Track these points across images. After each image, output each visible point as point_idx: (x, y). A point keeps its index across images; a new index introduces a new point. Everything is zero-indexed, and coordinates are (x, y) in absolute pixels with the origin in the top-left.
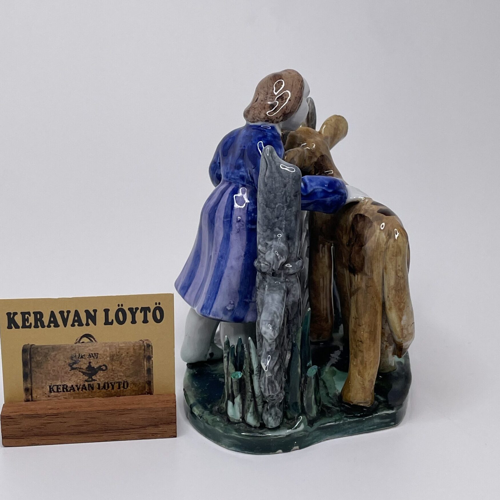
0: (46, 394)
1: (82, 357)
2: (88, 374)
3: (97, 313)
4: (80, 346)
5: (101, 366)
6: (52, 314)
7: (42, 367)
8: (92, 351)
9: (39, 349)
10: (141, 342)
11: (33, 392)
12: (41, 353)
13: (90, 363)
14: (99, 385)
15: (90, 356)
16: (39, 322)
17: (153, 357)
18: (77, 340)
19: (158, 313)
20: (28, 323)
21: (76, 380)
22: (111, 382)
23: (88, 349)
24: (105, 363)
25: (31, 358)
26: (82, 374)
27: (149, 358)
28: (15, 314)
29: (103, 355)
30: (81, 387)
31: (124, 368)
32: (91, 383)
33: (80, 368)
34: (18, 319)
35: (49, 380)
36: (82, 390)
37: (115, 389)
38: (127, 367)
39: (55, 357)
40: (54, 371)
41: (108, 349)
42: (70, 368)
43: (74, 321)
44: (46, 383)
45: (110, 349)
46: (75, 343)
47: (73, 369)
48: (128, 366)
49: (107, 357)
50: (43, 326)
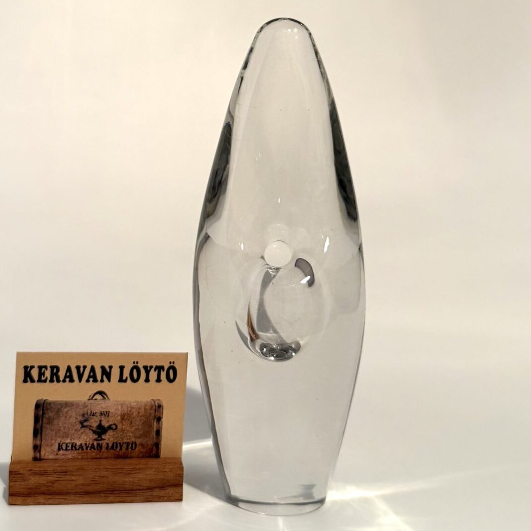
0: (54, 451)
1: (93, 415)
2: (97, 432)
3: (113, 370)
4: (93, 403)
5: (111, 425)
6: (69, 369)
7: (53, 423)
8: (104, 408)
9: (52, 405)
10: (153, 402)
11: (42, 449)
12: (54, 408)
13: (101, 421)
14: (108, 444)
15: (101, 414)
16: (55, 377)
17: (164, 418)
18: (90, 396)
19: (171, 372)
20: (44, 377)
21: (86, 438)
22: (120, 441)
23: (100, 406)
24: (115, 422)
25: (43, 414)
26: (92, 432)
27: (159, 419)
28: (32, 367)
29: (114, 414)
30: (90, 445)
31: (134, 428)
32: (101, 442)
33: (91, 426)
34: (35, 373)
35: (59, 437)
36: (90, 449)
37: (124, 449)
38: (136, 427)
39: (67, 413)
40: (65, 427)
41: (120, 408)
42: (80, 426)
43: (89, 377)
44: (56, 440)
45: (122, 407)
46: (89, 400)
47: (83, 426)
48: (138, 425)
49: (118, 416)
50: (58, 381)
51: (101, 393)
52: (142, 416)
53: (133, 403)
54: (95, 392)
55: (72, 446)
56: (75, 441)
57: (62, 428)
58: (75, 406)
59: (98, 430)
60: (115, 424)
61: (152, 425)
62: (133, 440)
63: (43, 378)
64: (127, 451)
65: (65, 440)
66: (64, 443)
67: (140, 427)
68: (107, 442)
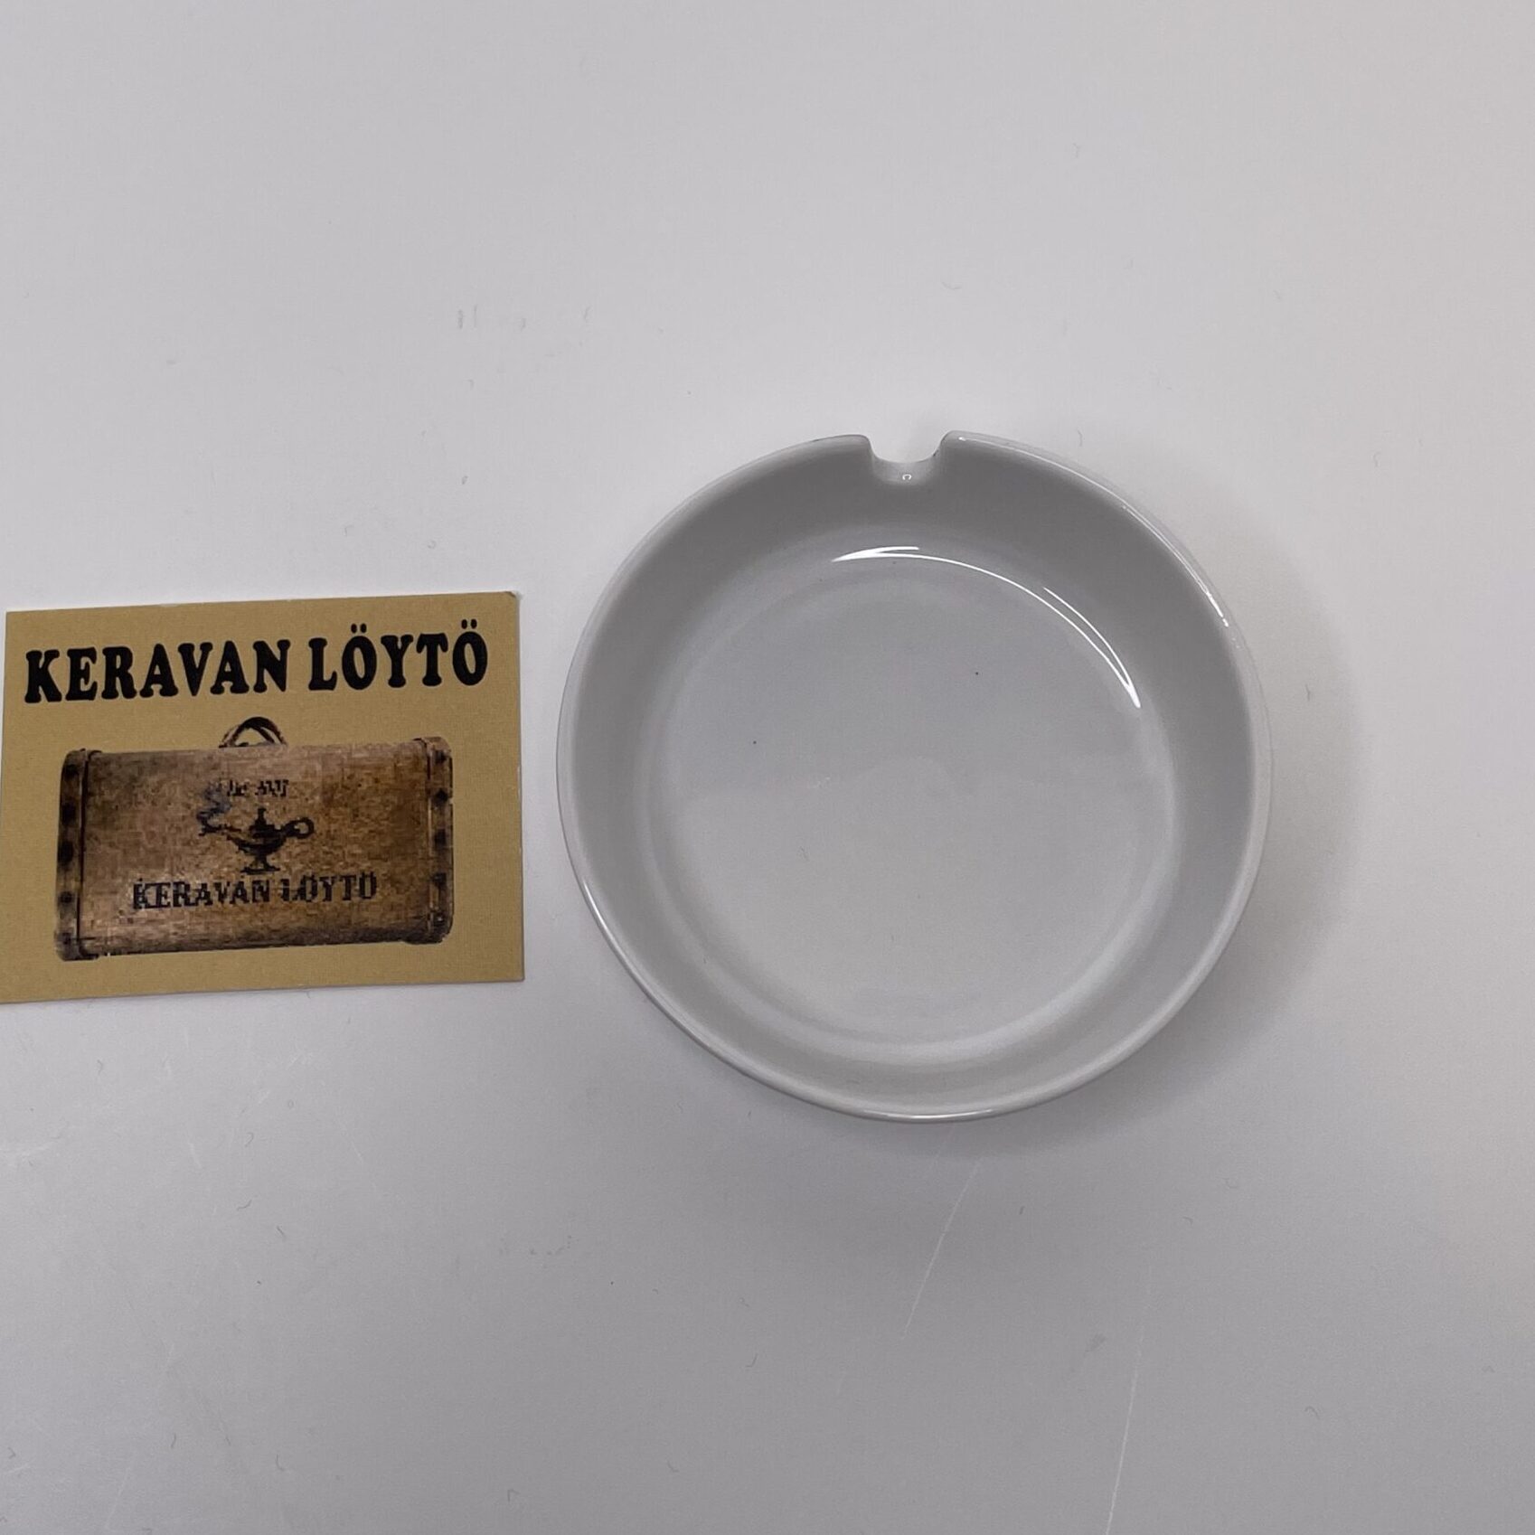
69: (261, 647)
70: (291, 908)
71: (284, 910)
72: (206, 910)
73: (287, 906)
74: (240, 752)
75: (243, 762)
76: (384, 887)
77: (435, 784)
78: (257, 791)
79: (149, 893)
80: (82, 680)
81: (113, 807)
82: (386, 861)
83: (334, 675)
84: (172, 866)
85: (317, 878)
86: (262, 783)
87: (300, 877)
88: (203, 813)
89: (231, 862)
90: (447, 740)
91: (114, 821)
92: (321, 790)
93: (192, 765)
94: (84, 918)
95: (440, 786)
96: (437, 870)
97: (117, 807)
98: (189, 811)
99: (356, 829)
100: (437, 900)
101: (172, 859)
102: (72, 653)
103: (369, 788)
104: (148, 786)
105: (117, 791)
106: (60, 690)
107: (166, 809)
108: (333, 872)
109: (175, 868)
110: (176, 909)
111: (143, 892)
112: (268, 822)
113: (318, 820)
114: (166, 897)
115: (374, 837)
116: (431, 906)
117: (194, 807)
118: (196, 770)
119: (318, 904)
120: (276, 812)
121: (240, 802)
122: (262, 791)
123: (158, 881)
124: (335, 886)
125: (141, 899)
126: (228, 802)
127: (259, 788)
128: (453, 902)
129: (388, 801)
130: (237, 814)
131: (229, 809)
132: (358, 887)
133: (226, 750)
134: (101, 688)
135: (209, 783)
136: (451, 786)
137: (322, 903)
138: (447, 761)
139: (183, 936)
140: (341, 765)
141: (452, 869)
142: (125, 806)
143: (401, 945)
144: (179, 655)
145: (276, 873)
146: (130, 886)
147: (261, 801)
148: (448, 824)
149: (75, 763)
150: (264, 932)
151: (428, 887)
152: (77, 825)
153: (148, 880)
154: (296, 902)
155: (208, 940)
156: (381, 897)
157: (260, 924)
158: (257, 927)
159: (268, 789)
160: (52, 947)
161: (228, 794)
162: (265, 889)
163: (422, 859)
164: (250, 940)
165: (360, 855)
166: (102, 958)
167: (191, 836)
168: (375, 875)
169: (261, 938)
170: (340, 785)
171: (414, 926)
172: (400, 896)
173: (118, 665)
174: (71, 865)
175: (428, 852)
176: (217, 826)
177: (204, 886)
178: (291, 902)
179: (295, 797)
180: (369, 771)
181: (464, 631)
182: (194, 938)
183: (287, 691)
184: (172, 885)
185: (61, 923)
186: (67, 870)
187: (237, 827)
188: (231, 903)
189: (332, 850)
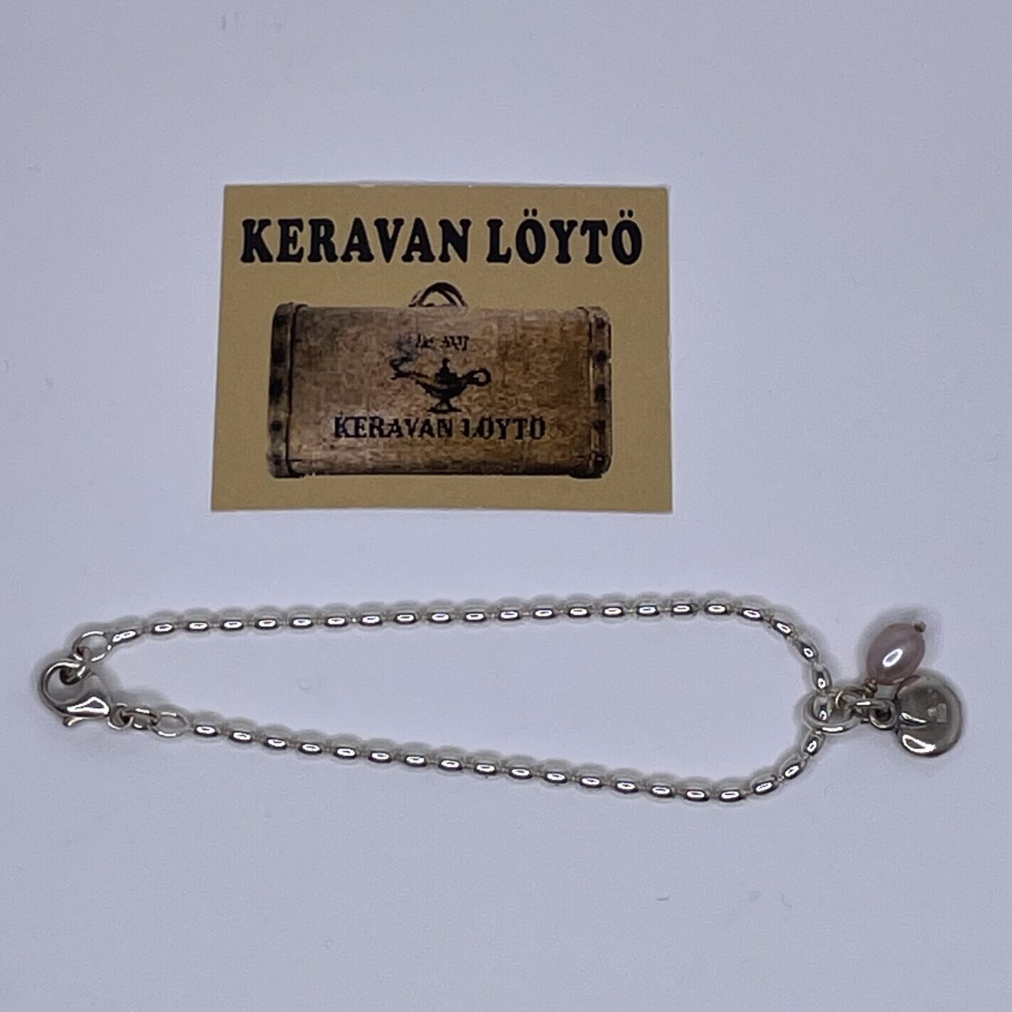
51: (442, 288)
52: (553, 351)
53: (529, 314)
54: (428, 286)
55: (372, 427)
56: (377, 414)
57: (344, 379)
58: (376, 320)
59: (438, 386)
60: (483, 371)
61: (585, 375)
62: (535, 411)
63: (292, 252)
64: (519, 441)
65: (353, 410)
66: (352, 418)
67: (553, 378)
68: (468, 417)
69: (445, 224)
70: (471, 443)
71: (464, 444)
72: (398, 440)
73: (468, 441)
74: (427, 311)
75: (430, 319)
76: (551, 430)
77: (597, 346)
78: (441, 344)
79: (349, 425)
80: (291, 246)
81: (318, 351)
82: (553, 408)
83: (509, 250)
84: (368, 402)
85: (493, 419)
86: (446, 338)
87: (479, 418)
88: (394, 360)
89: (418, 402)
90: (606, 309)
91: (317, 363)
92: (497, 346)
93: (386, 320)
94: (292, 444)
95: (599, 349)
96: (597, 417)
97: (321, 352)
98: (383, 359)
99: (527, 381)
100: (597, 443)
101: (368, 397)
102: (281, 222)
103: (538, 346)
104: (347, 335)
105: (321, 339)
106: (272, 252)
107: (363, 356)
108: (508, 415)
109: (370, 406)
110: (371, 439)
111: (343, 425)
112: (451, 371)
113: (494, 370)
114: (363, 429)
115: (543, 388)
116: (592, 446)
117: (387, 355)
118: (388, 323)
119: (494, 442)
120: (458, 364)
121: (427, 353)
122: (446, 344)
123: (356, 415)
124: (509, 427)
125: (341, 429)
126: (417, 353)
127: (444, 342)
128: (611, 445)
129: (555, 358)
130: (424, 362)
131: (417, 358)
132: (529, 428)
133: (414, 308)
134: (307, 253)
135: (400, 335)
136: (610, 348)
137: (498, 441)
138: (606, 328)
139: (378, 462)
140: (514, 326)
141: (610, 417)
142: (327, 351)
143: (567, 477)
144: (375, 228)
145: (459, 413)
146: (332, 418)
147: (445, 352)
148: (607, 379)
149: (284, 314)
150: (448, 462)
151: (590, 431)
152: (286, 366)
153: (347, 413)
154: (475, 438)
155: (399, 467)
156: (549, 438)
157: (444, 455)
158: (442, 457)
159: (451, 344)
160: (265, 466)
161: (417, 346)
162: (448, 426)
163: (584, 408)
164: (436, 468)
165: (532, 403)
166: (307, 477)
167: (385, 378)
168: (544, 419)
169: (446, 467)
170: (513, 343)
171: (578, 464)
172: (565, 438)
173: (322, 234)
174: (280, 399)
175: (589, 402)
176: (407, 371)
177: (396, 421)
178: (471, 438)
179: (475, 351)
180: (538, 332)
181: (621, 219)
182: (387, 464)
183: (467, 263)
184: (368, 418)
185: (272, 447)
186: (278, 402)
187: (425, 374)
188: (419, 436)
189: (507, 397)
